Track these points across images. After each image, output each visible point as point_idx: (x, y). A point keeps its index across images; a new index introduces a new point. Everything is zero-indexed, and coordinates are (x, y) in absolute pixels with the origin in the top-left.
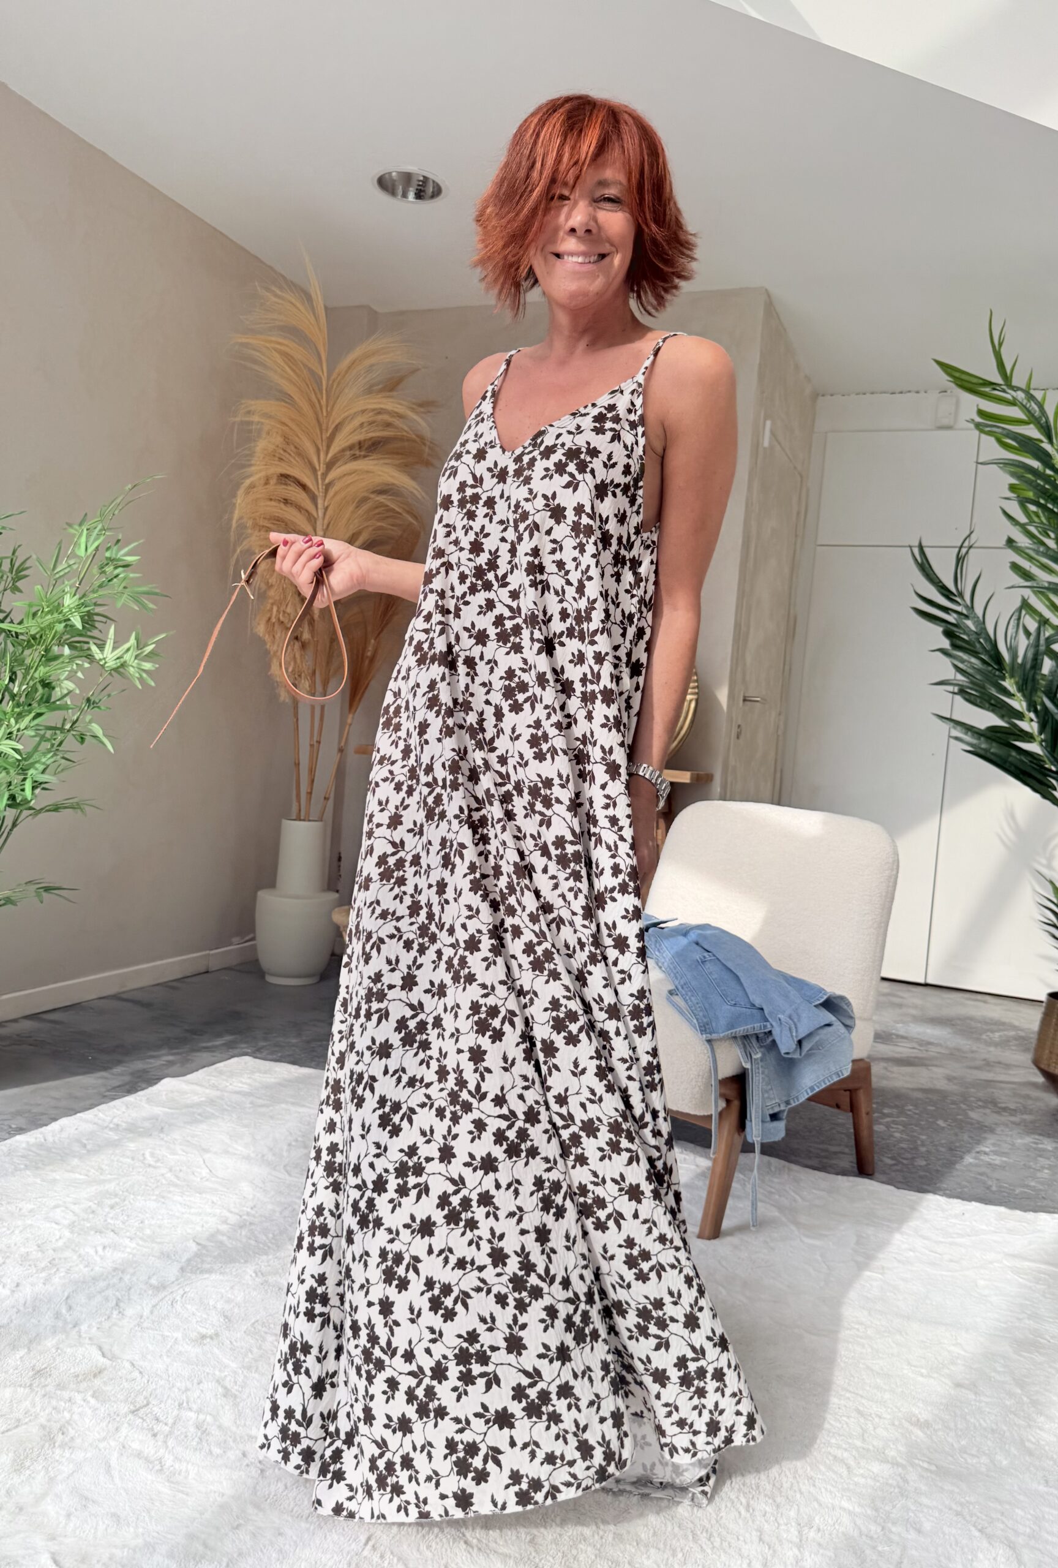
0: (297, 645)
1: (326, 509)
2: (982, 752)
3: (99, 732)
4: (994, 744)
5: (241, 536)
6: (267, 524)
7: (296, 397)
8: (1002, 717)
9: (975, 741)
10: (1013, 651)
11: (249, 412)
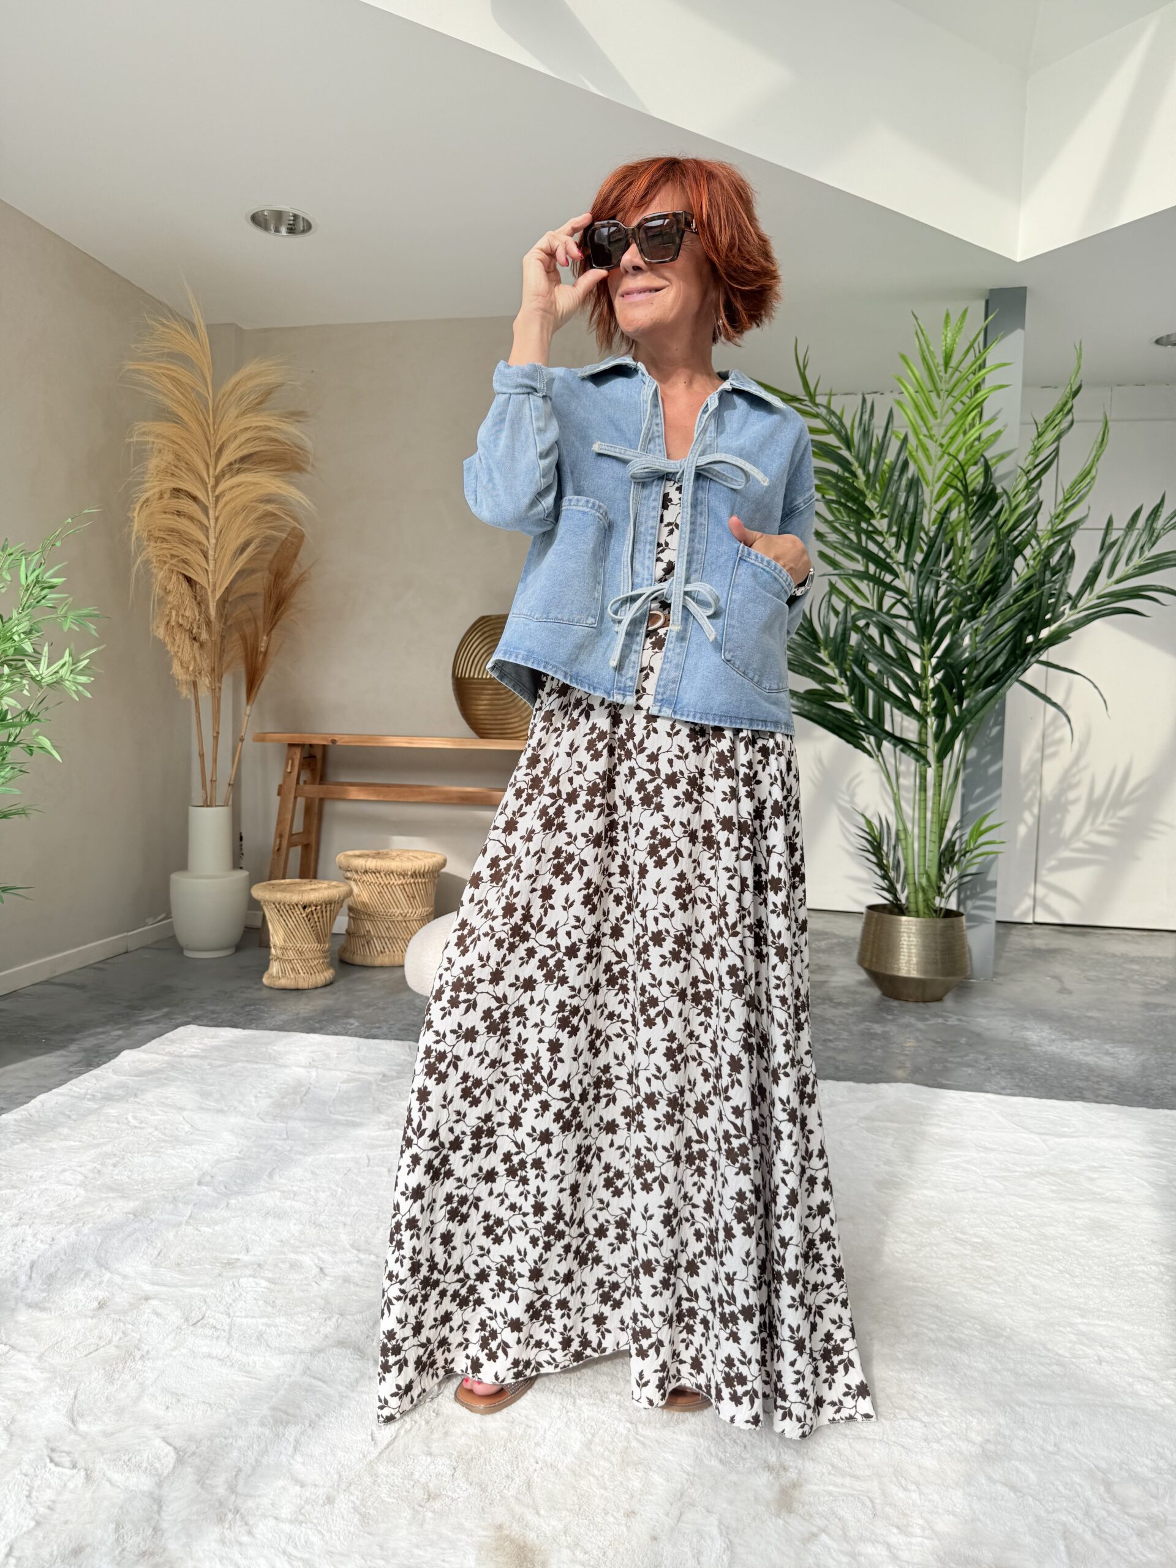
0: (196, 645)
1: (217, 519)
2: (805, 713)
3: (46, 743)
4: (815, 706)
5: (140, 548)
6: (162, 535)
7: (186, 417)
8: (820, 683)
9: (799, 704)
10: (826, 628)
11: (144, 433)
